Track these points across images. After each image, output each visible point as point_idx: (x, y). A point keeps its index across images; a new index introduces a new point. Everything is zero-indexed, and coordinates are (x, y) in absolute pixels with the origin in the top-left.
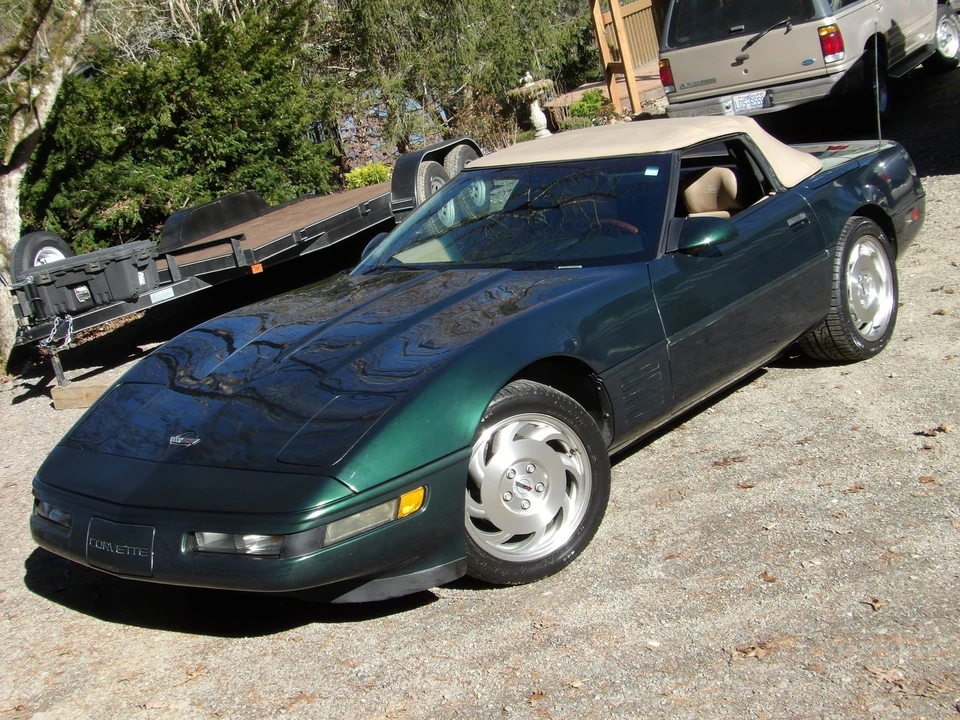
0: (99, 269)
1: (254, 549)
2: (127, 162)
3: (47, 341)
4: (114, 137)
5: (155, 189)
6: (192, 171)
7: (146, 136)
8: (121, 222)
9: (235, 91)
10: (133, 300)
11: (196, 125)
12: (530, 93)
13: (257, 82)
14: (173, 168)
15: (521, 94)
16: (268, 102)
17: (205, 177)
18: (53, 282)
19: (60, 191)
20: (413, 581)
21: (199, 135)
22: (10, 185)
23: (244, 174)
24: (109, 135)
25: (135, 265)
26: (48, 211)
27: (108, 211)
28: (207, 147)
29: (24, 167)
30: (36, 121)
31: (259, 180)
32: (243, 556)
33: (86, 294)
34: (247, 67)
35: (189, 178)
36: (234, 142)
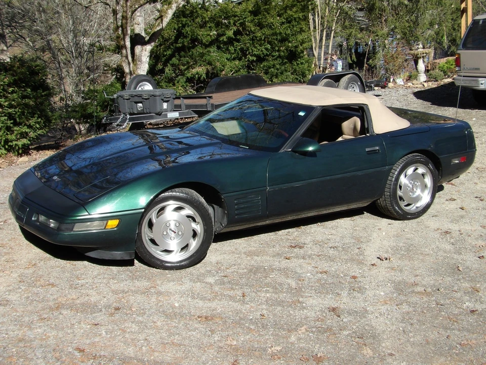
0: (147, 98)
1: (52, 225)
2: (213, 49)
3: (116, 123)
4: (211, 36)
5: (218, 64)
6: (240, 59)
7: (221, 39)
8: (197, 76)
9: (270, 26)
10: (159, 114)
11: (245, 38)
12: (418, 54)
13: (283, 23)
14: (231, 56)
15: (414, 54)
16: (285, 34)
17: (244, 63)
18: (129, 99)
19: (175, 56)
20: (112, 255)
21: (245, 43)
22: (146, 51)
23: (264, 66)
24: (209, 35)
25: (163, 100)
26: (168, 65)
27: (193, 70)
28: (248, 50)
29: (153, 44)
30: (161, 25)
31: (272, 69)
32: (48, 226)
33: (141, 107)
34: (279, 15)
35: (237, 62)
36: (263, 49)
